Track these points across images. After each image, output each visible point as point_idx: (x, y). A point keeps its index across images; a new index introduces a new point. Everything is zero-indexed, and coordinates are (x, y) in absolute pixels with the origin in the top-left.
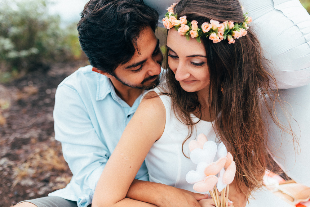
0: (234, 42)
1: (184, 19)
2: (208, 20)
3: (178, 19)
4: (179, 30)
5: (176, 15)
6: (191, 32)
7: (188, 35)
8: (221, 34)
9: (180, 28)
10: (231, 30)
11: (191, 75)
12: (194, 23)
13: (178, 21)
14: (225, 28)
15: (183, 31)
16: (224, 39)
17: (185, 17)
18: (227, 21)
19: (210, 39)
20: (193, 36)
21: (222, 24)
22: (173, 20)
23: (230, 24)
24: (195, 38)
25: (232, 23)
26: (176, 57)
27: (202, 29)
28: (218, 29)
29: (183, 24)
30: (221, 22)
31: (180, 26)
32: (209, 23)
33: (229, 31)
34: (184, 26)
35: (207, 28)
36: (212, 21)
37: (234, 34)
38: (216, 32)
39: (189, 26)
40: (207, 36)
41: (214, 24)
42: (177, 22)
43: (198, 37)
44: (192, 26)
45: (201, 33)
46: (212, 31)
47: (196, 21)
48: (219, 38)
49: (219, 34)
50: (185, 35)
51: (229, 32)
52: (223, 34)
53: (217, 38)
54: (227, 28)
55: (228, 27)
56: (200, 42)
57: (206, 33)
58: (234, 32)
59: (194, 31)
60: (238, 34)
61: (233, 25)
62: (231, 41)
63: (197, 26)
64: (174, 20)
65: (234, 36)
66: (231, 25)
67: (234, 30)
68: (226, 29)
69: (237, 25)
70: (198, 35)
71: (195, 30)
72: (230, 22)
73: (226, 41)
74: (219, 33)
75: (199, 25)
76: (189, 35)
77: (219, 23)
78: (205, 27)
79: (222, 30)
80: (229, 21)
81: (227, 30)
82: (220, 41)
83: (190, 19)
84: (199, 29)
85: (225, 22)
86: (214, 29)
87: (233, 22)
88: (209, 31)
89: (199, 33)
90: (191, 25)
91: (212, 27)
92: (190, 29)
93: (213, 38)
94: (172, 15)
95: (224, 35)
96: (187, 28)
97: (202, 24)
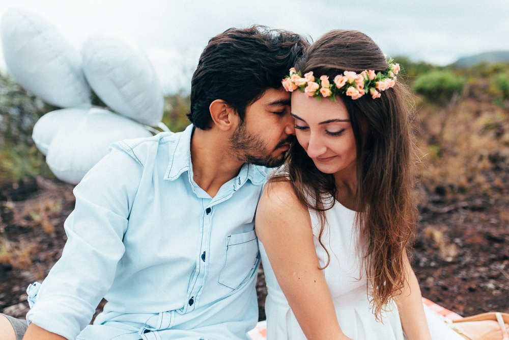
0: (379, 95)
1: (310, 76)
2: (341, 72)
3: (303, 77)
4: (306, 90)
5: (300, 73)
6: (321, 90)
7: (318, 95)
8: (360, 87)
9: (307, 88)
10: (373, 81)
11: (328, 148)
12: (324, 79)
13: (303, 79)
14: (364, 79)
15: (312, 91)
16: (365, 93)
17: (311, 73)
18: (366, 71)
19: (347, 94)
20: (325, 95)
21: (360, 75)
22: (296, 79)
23: (370, 74)
24: (328, 97)
25: (372, 73)
26: (306, 128)
27: (335, 84)
28: (356, 81)
29: (310, 81)
30: (358, 73)
31: (306, 85)
32: (343, 75)
33: (370, 82)
34: (312, 84)
35: (342, 81)
36: (346, 73)
37: (378, 85)
38: (353, 84)
39: (318, 84)
40: (343, 93)
41: (350, 76)
42: (301, 81)
43: (332, 95)
44: (322, 83)
45: (334, 89)
46: (348, 84)
47: (326, 76)
48: (358, 92)
49: (358, 88)
50: (315, 96)
51: (371, 84)
52: (363, 86)
53: (356, 93)
54: (367, 79)
55: (368, 77)
56: (336, 101)
57: (341, 88)
58: (377, 83)
59: (325, 88)
60: (382, 85)
61: (375, 74)
62: (376, 94)
63: (328, 82)
64: (298, 79)
65: (377, 88)
66: (372, 75)
67: (377, 80)
68: (366, 81)
69: (379, 73)
70: (331, 93)
71: (326, 86)
72: (370, 71)
73: (368, 96)
74: (358, 86)
75: (331, 81)
76: (320, 95)
77: (355, 73)
78: (339, 81)
79: (361, 82)
80: (368, 71)
81: (368, 82)
82: (360, 96)
83: (318, 74)
84: (332, 85)
85: (363, 72)
86: (350, 82)
87: (374, 71)
88: (345, 85)
89: (332, 90)
90: (321, 81)
91: (348, 80)
92: (320, 87)
93: (351, 93)
94: (293, 73)
95: (364, 88)
96: (316, 86)
97: (335, 77)
